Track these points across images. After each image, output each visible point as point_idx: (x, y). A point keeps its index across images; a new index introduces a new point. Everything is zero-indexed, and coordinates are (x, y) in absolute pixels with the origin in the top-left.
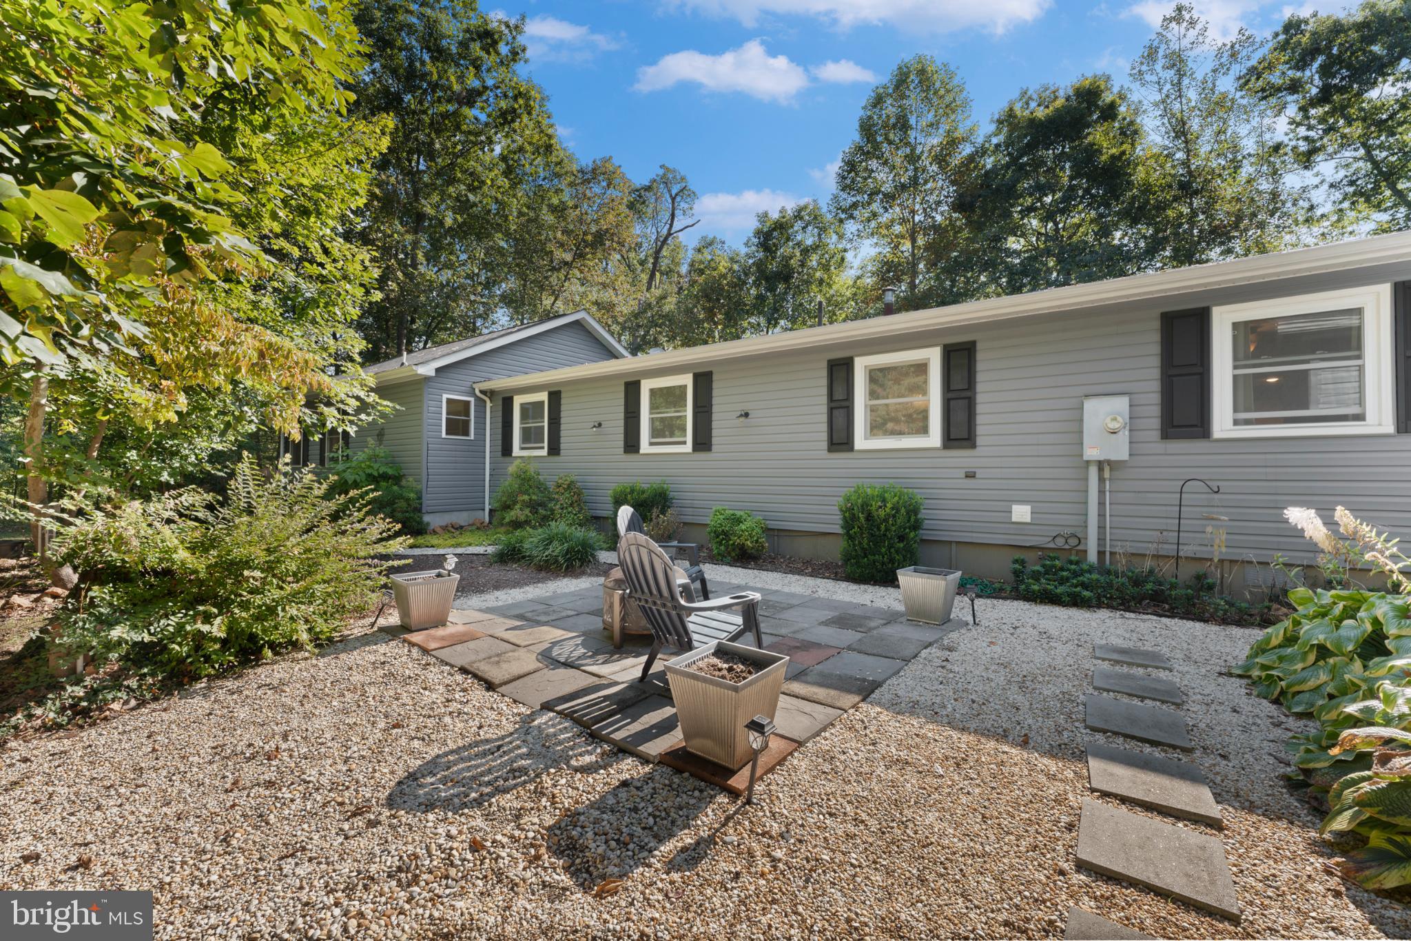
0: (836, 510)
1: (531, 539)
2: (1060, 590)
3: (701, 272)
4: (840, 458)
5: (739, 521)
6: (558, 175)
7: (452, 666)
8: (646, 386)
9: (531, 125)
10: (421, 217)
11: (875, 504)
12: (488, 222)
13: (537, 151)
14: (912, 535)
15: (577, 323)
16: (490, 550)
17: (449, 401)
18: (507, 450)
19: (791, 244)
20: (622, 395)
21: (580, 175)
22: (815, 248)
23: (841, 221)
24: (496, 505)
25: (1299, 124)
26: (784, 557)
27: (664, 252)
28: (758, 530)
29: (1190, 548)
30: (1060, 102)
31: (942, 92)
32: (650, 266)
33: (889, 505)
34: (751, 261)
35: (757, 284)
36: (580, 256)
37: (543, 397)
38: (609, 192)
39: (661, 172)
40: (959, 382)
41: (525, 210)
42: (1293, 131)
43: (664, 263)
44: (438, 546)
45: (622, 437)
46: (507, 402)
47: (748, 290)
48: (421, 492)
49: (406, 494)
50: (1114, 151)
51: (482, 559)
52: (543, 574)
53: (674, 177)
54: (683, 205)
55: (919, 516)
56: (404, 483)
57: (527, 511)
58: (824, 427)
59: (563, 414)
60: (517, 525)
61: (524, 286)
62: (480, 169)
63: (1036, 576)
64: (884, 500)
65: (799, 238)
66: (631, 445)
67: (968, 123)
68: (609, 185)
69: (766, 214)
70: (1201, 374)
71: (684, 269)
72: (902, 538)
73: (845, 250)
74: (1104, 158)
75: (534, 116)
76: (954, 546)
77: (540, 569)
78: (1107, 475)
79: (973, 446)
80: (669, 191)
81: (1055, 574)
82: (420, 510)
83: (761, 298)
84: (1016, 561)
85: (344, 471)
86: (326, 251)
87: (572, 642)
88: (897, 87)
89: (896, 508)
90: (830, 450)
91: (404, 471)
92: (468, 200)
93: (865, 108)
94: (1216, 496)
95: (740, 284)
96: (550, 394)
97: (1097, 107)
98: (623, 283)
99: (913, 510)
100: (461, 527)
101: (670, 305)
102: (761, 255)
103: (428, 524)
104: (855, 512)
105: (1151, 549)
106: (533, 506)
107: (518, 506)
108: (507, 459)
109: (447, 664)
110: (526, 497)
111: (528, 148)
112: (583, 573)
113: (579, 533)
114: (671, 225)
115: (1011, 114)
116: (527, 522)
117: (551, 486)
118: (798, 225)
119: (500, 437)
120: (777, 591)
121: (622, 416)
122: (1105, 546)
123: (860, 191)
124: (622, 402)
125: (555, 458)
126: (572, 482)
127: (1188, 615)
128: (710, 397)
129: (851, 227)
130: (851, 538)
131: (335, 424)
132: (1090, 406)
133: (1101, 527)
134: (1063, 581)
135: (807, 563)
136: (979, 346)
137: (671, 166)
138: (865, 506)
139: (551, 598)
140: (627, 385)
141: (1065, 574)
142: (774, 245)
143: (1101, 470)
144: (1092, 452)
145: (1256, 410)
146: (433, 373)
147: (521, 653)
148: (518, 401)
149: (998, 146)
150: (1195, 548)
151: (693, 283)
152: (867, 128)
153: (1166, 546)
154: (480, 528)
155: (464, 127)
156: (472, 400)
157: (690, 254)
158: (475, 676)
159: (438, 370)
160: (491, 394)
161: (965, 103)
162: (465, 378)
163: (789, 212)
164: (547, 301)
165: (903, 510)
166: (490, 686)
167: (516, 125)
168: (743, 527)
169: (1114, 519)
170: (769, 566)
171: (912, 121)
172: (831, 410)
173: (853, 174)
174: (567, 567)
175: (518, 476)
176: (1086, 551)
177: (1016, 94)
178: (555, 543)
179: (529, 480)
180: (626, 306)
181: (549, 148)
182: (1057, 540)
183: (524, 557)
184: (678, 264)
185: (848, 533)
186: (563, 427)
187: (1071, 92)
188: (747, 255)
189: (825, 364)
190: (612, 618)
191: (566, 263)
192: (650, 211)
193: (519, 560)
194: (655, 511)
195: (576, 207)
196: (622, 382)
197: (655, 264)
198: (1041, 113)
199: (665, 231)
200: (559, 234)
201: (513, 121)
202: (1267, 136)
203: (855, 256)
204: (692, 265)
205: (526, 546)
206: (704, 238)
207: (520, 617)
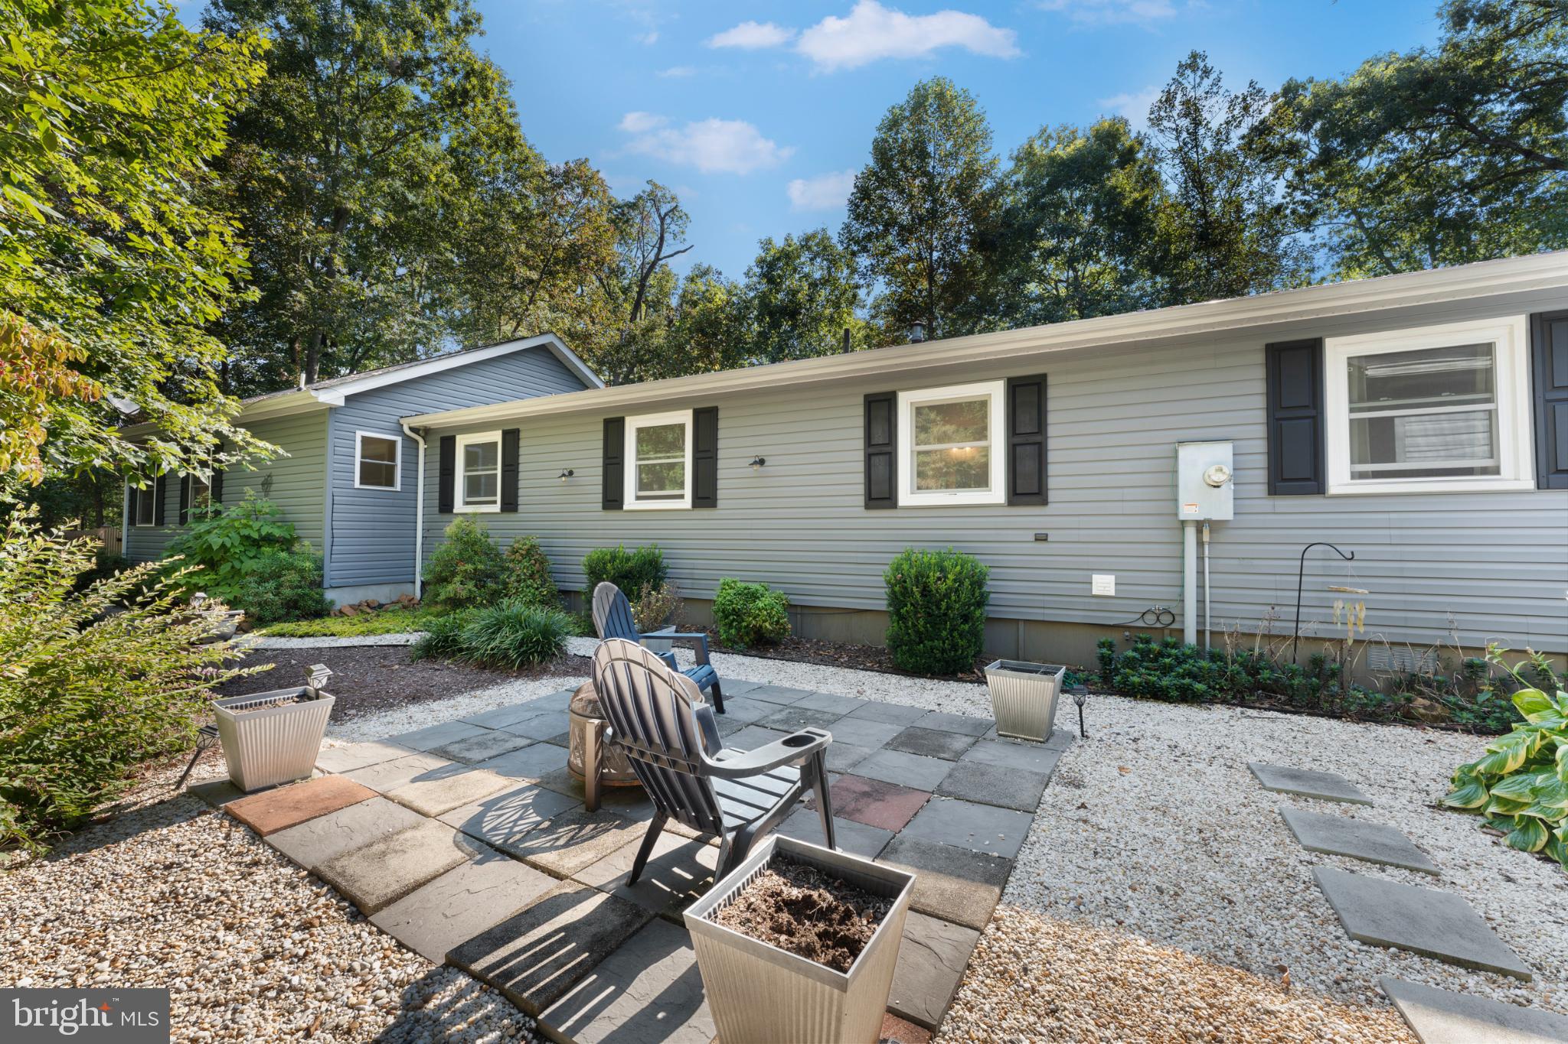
0: (881, 581)
1: (473, 624)
2: (1165, 682)
3: (695, 304)
4: (881, 518)
5: (754, 596)
6: (520, 178)
7: (298, 867)
8: (632, 425)
9: (488, 111)
10: (341, 215)
11: (934, 575)
12: (431, 229)
13: (494, 144)
14: (978, 613)
15: (543, 350)
16: (414, 638)
17: (365, 440)
18: (446, 504)
19: (797, 276)
20: (601, 436)
21: (548, 178)
22: (825, 282)
23: (854, 254)
24: (429, 577)
25: (1295, 189)
26: (809, 640)
27: (651, 281)
28: (779, 608)
29: (1310, 625)
30: (1079, 143)
31: (962, 120)
32: (635, 295)
33: (951, 577)
34: (752, 294)
35: (759, 319)
36: (549, 273)
37: (496, 436)
38: (585, 201)
39: (648, 188)
40: (1026, 425)
41: (480, 216)
42: (1290, 195)
43: (651, 295)
44: (341, 634)
45: (600, 489)
46: (447, 444)
47: (749, 325)
48: (322, 560)
49: (299, 564)
50: (1136, 195)
51: (401, 653)
52: (486, 675)
53: (664, 196)
54: (673, 227)
55: (985, 589)
56: (296, 548)
57: (470, 585)
58: (861, 478)
59: (522, 459)
60: (456, 603)
61: (479, 308)
62: (421, 160)
63: (1130, 663)
64: (942, 570)
65: (806, 270)
66: (612, 498)
67: (989, 156)
68: (585, 193)
69: (769, 242)
70: (1313, 417)
71: (674, 302)
72: (966, 618)
73: (858, 287)
74: (1127, 203)
75: (491, 100)
76: (1021, 626)
77: (482, 666)
78: (1206, 537)
79: (1044, 502)
80: (658, 210)
81: (1155, 660)
82: (320, 585)
83: (763, 335)
84: (1102, 645)
85: (209, 532)
86: (160, 217)
87: (517, 802)
88: (914, 110)
89: (958, 580)
90: (867, 507)
91: (300, 533)
92: (406, 199)
93: (879, 129)
94: (1349, 563)
95: (740, 319)
96: (505, 434)
97: (1116, 150)
98: (602, 312)
99: (978, 582)
100: (381, 606)
101: (659, 337)
102: (764, 287)
103: (332, 603)
104: (908, 585)
105: (1262, 627)
106: (479, 578)
107: (457, 579)
108: (446, 517)
109: (290, 862)
110: (469, 567)
111: (485, 140)
112: (544, 672)
113: (539, 615)
114: (660, 249)
115: (1030, 153)
116: (470, 600)
117: (505, 551)
118: (805, 257)
119: (437, 488)
120: (812, 694)
121: (600, 462)
122: (1204, 623)
123: (873, 222)
124: (600, 444)
125: (512, 516)
126: (533, 546)
127: (1313, 709)
128: (715, 439)
129: (864, 261)
130: (902, 618)
131: (175, 464)
132: (1186, 453)
133: (1201, 602)
134: (1166, 670)
135: (840, 648)
136: (1050, 380)
137: (659, 183)
138: (920, 578)
139: (493, 715)
140: (607, 423)
141: (1167, 660)
142: (779, 276)
143: (1199, 532)
144: (1188, 511)
145: (1373, 462)
146: (341, 403)
147: (431, 826)
148: (462, 442)
149: (1017, 184)
150: (1316, 626)
151: (685, 316)
152: (882, 152)
153: (1278, 624)
154: (408, 606)
155: (400, 108)
156: (399, 439)
157: (682, 283)
158: (336, 890)
159: (348, 399)
160: (426, 432)
161: (985, 135)
162: (388, 411)
163: (795, 240)
164: (508, 328)
165: (967, 582)
166: (358, 911)
167: (468, 109)
168: (761, 605)
169: (1214, 591)
170: (794, 655)
171: (931, 149)
172: (869, 458)
173: (866, 202)
174: (522, 664)
175: (459, 539)
176: (1182, 631)
177: (1035, 132)
178: (506, 630)
179: (474, 543)
180: (606, 338)
181: (510, 143)
182: (1147, 617)
183: (461, 650)
184: (667, 295)
185: (898, 613)
186: (521, 476)
187: (1089, 133)
188: (747, 286)
189: (861, 400)
190: (583, 762)
191: (531, 281)
192: (634, 231)
193: (454, 654)
194: (646, 587)
195: (544, 215)
196: (601, 420)
197: (640, 293)
198: (1062, 152)
199: (652, 257)
200: (523, 248)
201: (464, 104)
202: (1267, 198)
203: (868, 294)
204: (683, 297)
205: (464, 635)
206: (698, 267)
207: (441, 753)
